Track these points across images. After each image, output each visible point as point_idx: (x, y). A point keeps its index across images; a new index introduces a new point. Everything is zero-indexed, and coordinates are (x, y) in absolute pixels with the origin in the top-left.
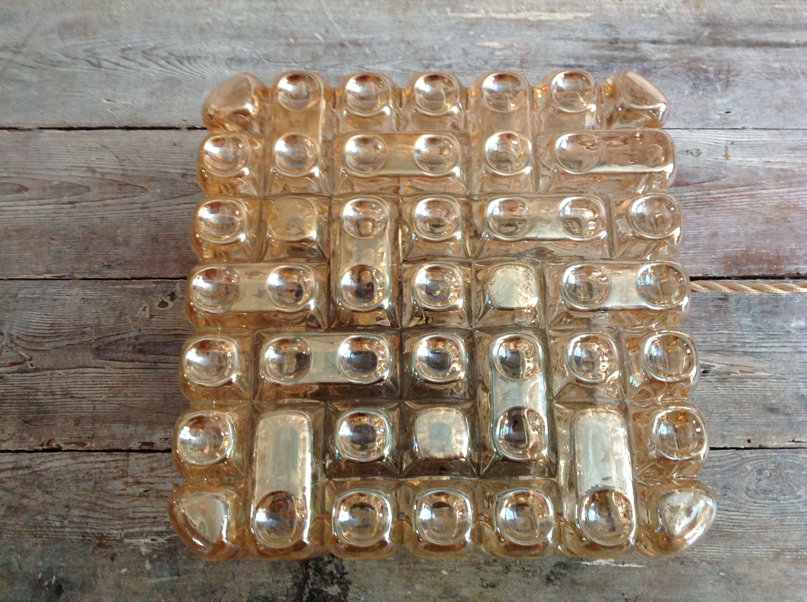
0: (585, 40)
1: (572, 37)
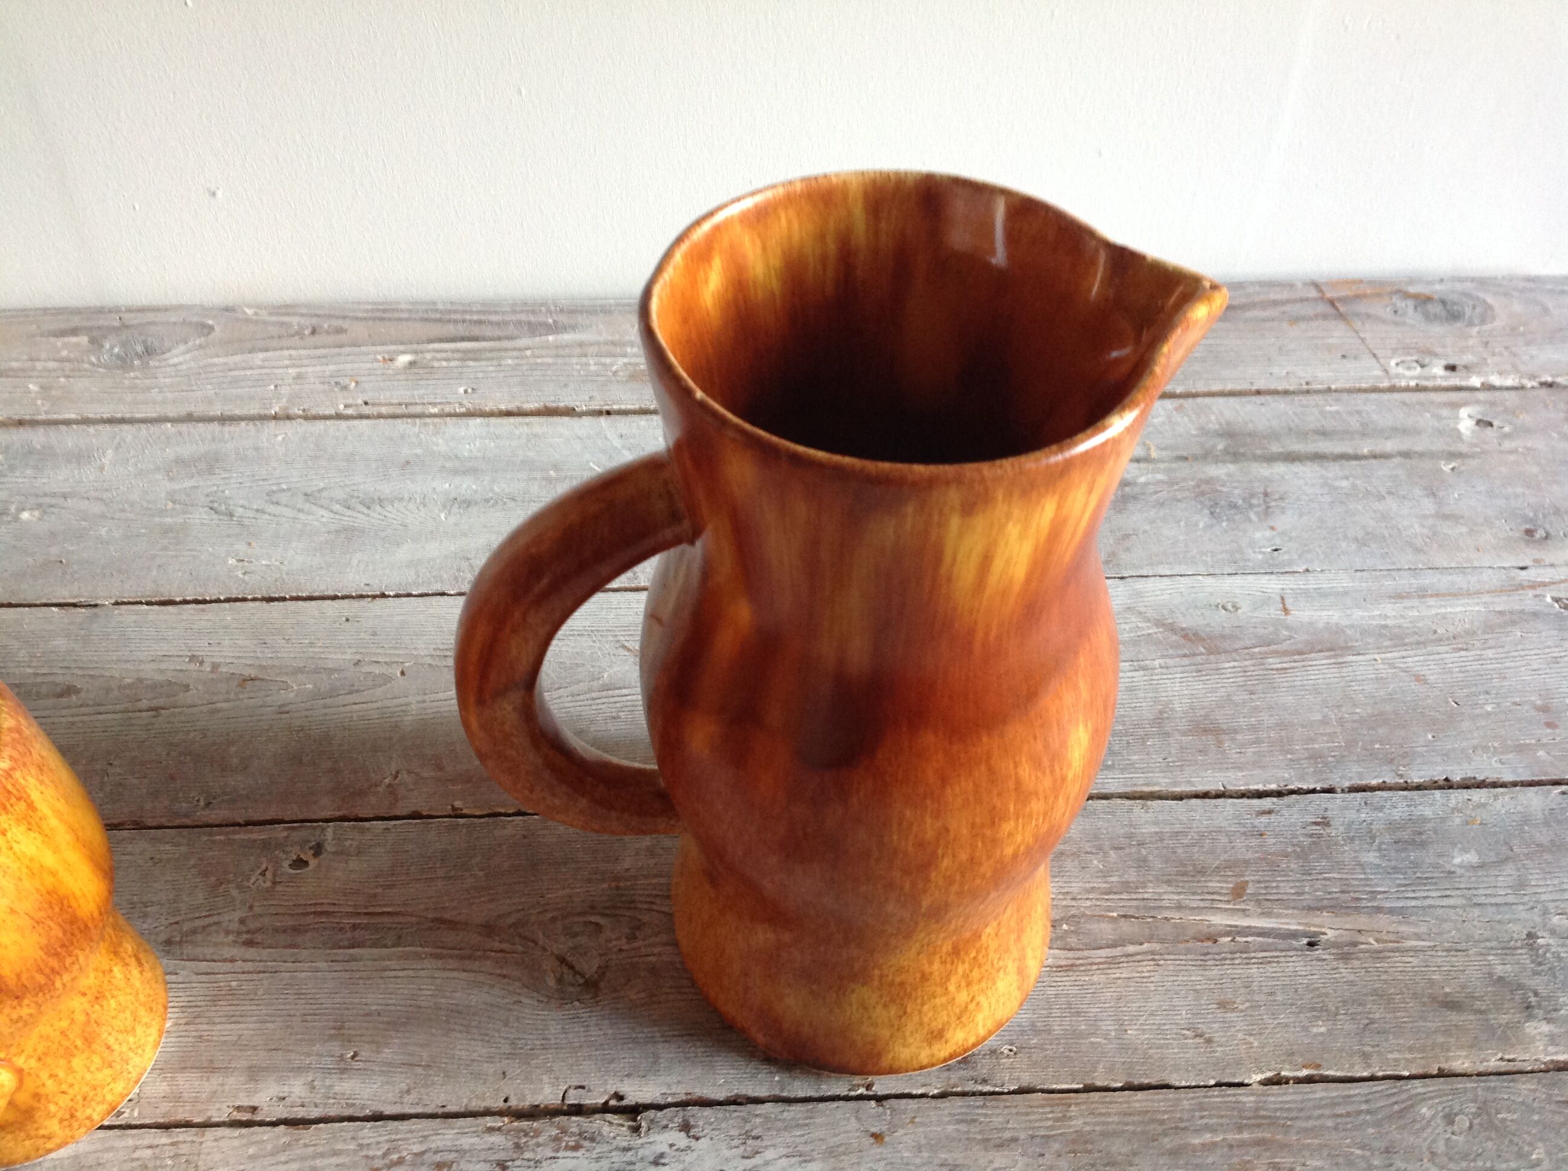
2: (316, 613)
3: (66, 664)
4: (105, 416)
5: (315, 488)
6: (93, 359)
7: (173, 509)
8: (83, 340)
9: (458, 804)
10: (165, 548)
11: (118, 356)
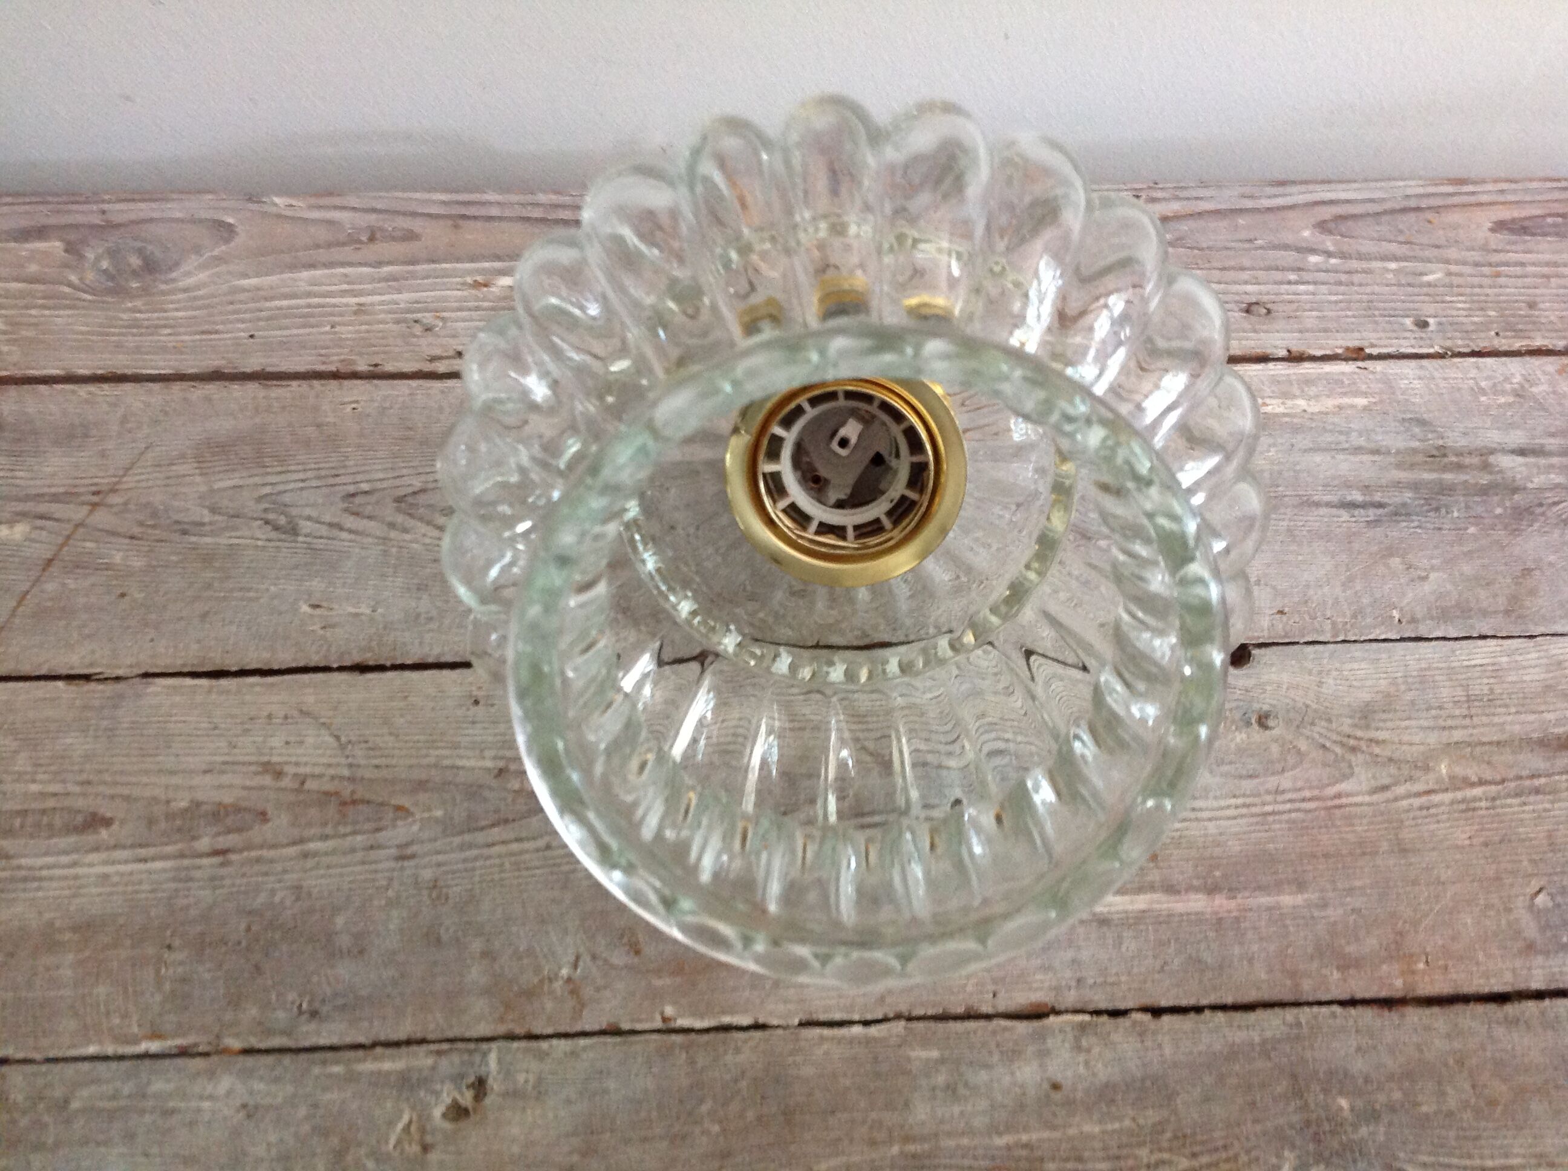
0: (1376, 452)
1: (1347, 446)
2: (432, 691)
3: (84, 777)
4: (100, 372)
5: (410, 490)
6: (73, 278)
7: (211, 523)
8: (55, 246)
9: (669, 1011)
10: (209, 586)
11: (105, 271)
